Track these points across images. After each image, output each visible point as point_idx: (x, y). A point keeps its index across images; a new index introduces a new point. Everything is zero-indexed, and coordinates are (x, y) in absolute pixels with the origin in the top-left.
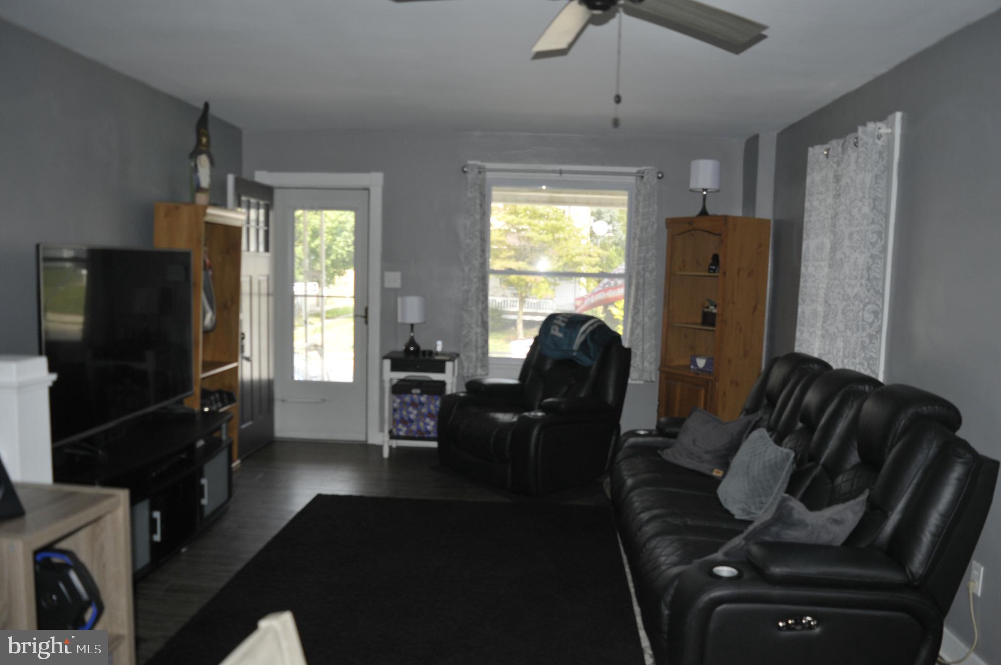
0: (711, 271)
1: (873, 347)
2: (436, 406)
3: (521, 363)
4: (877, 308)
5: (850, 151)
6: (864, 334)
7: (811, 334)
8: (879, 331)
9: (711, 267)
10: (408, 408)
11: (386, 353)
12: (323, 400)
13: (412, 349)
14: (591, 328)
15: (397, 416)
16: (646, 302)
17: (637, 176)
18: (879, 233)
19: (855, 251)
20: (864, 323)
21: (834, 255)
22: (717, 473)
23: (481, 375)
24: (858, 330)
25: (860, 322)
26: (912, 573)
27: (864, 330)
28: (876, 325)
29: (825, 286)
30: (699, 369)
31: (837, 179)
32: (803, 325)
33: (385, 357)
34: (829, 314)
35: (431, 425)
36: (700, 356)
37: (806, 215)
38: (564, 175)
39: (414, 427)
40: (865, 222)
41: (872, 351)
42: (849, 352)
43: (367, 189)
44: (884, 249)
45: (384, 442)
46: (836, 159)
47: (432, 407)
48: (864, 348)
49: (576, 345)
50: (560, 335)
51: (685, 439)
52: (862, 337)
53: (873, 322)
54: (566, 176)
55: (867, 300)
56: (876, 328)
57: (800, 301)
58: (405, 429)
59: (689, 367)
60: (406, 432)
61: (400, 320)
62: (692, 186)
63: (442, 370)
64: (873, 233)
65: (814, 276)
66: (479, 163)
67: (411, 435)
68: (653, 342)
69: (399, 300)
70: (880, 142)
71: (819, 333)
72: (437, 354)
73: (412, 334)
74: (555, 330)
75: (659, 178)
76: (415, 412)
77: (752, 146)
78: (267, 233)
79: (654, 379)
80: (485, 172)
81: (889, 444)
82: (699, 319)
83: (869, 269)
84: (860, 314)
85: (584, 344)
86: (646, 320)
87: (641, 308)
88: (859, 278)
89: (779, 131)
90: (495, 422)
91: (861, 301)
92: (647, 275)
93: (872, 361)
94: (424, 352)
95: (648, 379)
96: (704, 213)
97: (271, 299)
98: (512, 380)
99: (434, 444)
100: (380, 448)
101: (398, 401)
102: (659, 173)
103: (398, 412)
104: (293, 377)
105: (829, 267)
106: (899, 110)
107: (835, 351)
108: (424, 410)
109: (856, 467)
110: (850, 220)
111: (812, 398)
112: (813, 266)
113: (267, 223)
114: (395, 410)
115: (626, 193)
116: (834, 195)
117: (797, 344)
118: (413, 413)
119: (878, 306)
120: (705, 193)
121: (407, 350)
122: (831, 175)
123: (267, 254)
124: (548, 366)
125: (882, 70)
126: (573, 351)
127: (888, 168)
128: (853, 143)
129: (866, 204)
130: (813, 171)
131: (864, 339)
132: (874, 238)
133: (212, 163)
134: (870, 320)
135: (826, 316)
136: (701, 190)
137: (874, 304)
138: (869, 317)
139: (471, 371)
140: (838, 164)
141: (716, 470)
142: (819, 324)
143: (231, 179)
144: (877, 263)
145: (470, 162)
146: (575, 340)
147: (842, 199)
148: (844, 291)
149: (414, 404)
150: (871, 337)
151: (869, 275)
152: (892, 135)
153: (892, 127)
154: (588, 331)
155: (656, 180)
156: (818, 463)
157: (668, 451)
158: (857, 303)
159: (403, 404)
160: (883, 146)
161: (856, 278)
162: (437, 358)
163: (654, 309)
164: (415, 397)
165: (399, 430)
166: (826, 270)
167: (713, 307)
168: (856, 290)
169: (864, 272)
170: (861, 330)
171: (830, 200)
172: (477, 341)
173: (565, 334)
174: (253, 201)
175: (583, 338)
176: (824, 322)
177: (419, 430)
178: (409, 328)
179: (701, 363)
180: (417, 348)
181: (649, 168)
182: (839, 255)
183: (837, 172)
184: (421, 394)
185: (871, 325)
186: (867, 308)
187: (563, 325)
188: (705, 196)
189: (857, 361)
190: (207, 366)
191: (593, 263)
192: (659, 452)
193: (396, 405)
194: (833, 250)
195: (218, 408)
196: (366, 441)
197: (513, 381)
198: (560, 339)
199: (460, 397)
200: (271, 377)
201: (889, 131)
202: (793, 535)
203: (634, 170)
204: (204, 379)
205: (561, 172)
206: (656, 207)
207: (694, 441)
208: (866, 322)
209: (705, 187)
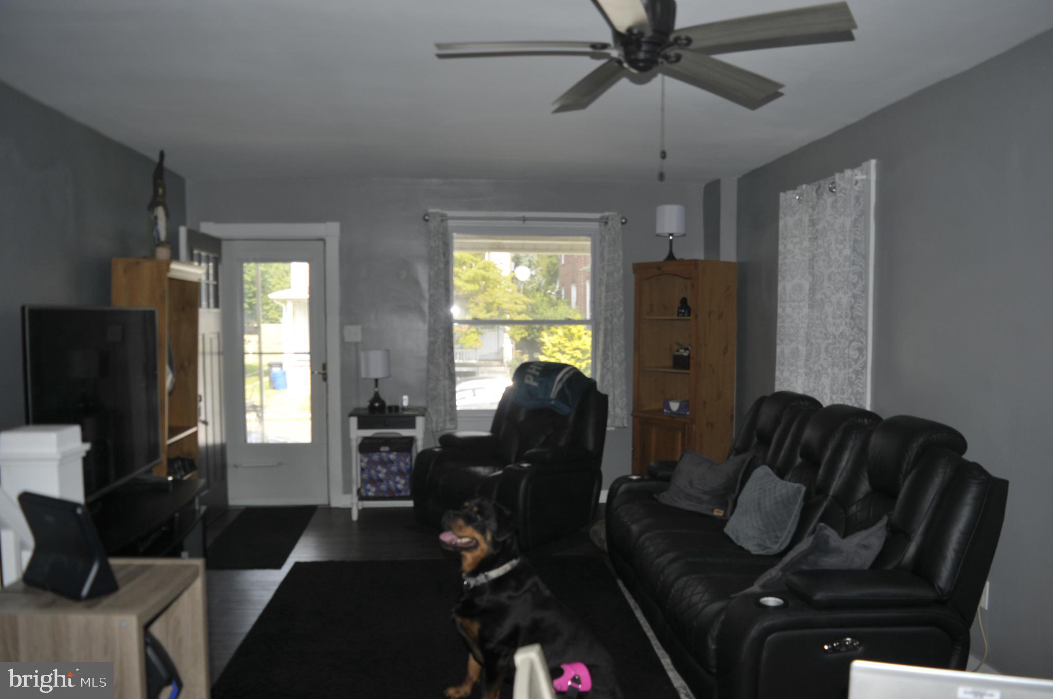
0: (681, 315)
1: (859, 382)
2: (406, 464)
3: (493, 415)
4: (862, 345)
5: (825, 196)
6: (851, 370)
7: (791, 373)
8: (864, 367)
9: (680, 311)
10: (377, 467)
11: (350, 410)
12: (280, 464)
13: (377, 405)
14: (567, 376)
15: (365, 476)
16: (615, 348)
17: (600, 222)
18: (860, 275)
19: (838, 291)
20: (850, 360)
21: (814, 296)
22: (718, 513)
23: (450, 429)
24: (845, 366)
25: (847, 359)
26: (940, 588)
27: (850, 367)
28: (860, 362)
29: (805, 326)
30: (673, 413)
31: (813, 223)
32: (783, 365)
33: (351, 415)
34: (811, 353)
35: (401, 483)
36: (673, 399)
37: (780, 258)
38: (527, 222)
39: (383, 487)
40: (847, 264)
41: (859, 386)
42: (837, 389)
43: (323, 240)
44: (865, 290)
45: (352, 504)
46: (811, 204)
47: (402, 464)
48: (851, 384)
49: (554, 393)
50: (535, 384)
51: (680, 480)
52: (849, 373)
53: (858, 359)
54: (529, 224)
55: (851, 338)
56: (861, 364)
57: (778, 341)
58: (374, 489)
59: (661, 411)
60: (376, 492)
61: (363, 375)
62: (659, 230)
63: (411, 424)
64: (854, 274)
65: (791, 317)
66: (440, 211)
67: (381, 495)
68: (624, 387)
69: (362, 354)
70: (856, 188)
71: (801, 371)
72: (404, 409)
73: (376, 390)
74: (529, 379)
75: (623, 223)
76: (384, 471)
77: (712, 191)
78: (216, 288)
79: (626, 425)
80: (446, 220)
81: (903, 471)
82: (669, 363)
83: (852, 308)
84: (846, 351)
85: (562, 391)
86: (616, 365)
87: (610, 354)
88: (844, 317)
89: (739, 176)
90: (476, 476)
91: (847, 339)
92: (615, 320)
93: (860, 395)
94: (390, 408)
95: (621, 425)
96: (671, 257)
97: (222, 357)
98: (484, 432)
99: (410, 504)
100: (349, 511)
101: (366, 460)
102: (623, 218)
103: (366, 471)
104: (245, 441)
105: (809, 308)
106: (874, 158)
107: (820, 388)
108: (394, 468)
109: (867, 496)
110: (828, 262)
111: (810, 434)
112: (790, 306)
113: (216, 277)
114: (363, 470)
115: (589, 239)
116: (810, 239)
117: (777, 383)
118: (382, 472)
119: (862, 343)
120: (671, 238)
121: (372, 408)
122: (806, 219)
123: (216, 311)
124: (522, 417)
125: (853, 120)
126: (551, 400)
127: (864, 213)
128: (828, 189)
129: (848, 247)
130: (785, 216)
131: (850, 375)
132: (854, 278)
133: (167, 215)
134: (856, 357)
135: (809, 355)
136: (667, 235)
137: (858, 341)
138: (855, 355)
139: (441, 425)
140: (814, 209)
141: (716, 510)
142: (801, 363)
143: (183, 232)
144: (859, 303)
145: (431, 210)
146: (552, 388)
147: (820, 242)
148: (826, 329)
149: (383, 463)
150: (857, 373)
151: (852, 313)
152: (868, 181)
153: (868, 173)
154: (564, 379)
155: (620, 225)
156: (827, 495)
157: (665, 494)
158: (843, 341)
159: (371, 463)
160: (858, 191)
161: (841, 317)
162: (406, 413)
163: (623, 355)
164: (384, 455)
165: (369, 490)
166: (806, 310)
167: (683, 351)
168: (841, 329)
169: (849, 312)
170: (847, 367)
171: (806, 243)
172: (445, 394)
173: (540, 383)
174: (203, 254)
175: (560, 386)
176: (807, 360)
177: (389, 490)
178: (373, 383)
179: (674, 406)
180: (383, 403)
181: (612, 213)
182: (818, 296)
183: (812, 216)
184: (390, 452)
185: (856, 361)
186: (852, 345)
187: (537, 373)
188: (671, 241)
189: (846, 396)
190: (173, 432)
191: (520, 310)
192: (655, 496)
193: (364, 465)
194: (813, 290)
195: (182, 477)
196: (329, 504)
197: (486, 434)
198: (535, 388)
199: (435, 452)
200: (224, 441)
201: (864, 177)
202: (830, 562)
203: (597, 216)
204: (170, 445)
205: (524, 219)
206: (621, 253)
207: (691, 483)
208: (852, 359)
209: (671, 232)
